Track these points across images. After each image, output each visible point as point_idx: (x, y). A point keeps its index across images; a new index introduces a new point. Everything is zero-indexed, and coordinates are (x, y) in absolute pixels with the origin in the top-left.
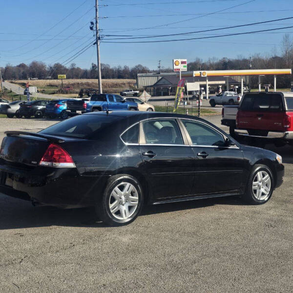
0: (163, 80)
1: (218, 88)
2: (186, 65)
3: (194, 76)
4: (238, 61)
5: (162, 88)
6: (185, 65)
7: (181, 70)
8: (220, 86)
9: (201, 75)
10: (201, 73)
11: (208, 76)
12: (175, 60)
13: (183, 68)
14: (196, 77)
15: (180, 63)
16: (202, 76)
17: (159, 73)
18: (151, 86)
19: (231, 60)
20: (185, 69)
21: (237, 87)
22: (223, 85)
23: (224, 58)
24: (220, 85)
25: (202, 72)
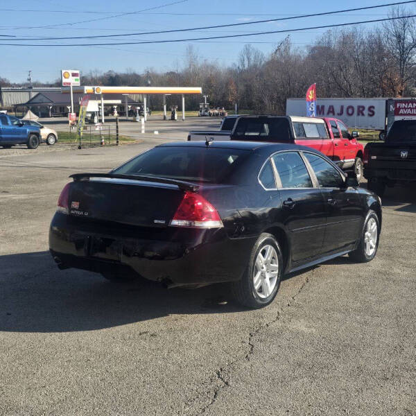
0: (40, 97)
1: (113, 109)
2: (78, 78)
3: (86, 92)
4: (126, 76)
5: (39, 107)
6: (76, 78)
7: (71, 85)
8: (115, 107)
9: (94, 91)
10: (94, 89)
11: (103, 93)
12: (63, 72)
13: (74, 82)
14: (88, 94)
15: (71, 75)
16: (96, 93)
17: (31, 88)
18: (24, 104)
19: (119, 74)
20: (78, 83)
21: (139, 108)
22: (118, 105)
23: (110, 71)
24: (115, 104)
25: (96, 87)
